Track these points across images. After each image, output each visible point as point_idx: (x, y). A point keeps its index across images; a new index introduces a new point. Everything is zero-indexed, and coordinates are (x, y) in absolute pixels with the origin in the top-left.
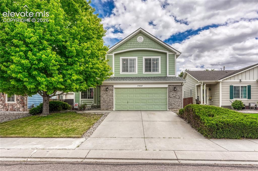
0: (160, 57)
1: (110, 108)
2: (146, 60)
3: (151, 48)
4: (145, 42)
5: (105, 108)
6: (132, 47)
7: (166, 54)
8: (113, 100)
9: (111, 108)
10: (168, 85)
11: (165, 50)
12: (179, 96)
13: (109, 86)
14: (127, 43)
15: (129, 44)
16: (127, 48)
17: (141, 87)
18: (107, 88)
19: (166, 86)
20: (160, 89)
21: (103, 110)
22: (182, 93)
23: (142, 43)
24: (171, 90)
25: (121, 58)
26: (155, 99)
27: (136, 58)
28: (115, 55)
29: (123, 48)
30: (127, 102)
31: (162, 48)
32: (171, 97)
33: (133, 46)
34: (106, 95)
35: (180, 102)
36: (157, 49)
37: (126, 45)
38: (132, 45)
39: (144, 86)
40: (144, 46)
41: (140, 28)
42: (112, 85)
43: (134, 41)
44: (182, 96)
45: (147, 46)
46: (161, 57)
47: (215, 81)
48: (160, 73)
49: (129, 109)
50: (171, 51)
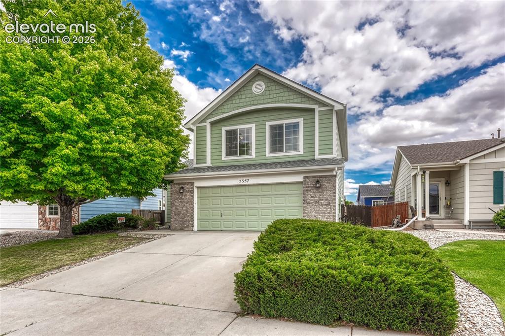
0: (303, 119)
2: (273, 128)
3: (281, 102)
4: (267, 93)
5: (178, 226)
6: (242, 105)
7: (313, 110)
8: (193, 210)
9: (189, 226)
10: (305, 177)
11: (311, 102)
12: (327, 199)
13: (186, 183)
14: (233, 98)
15: (238, 101)
16: (234, 109)
17: (247, 183)
18: (182, 188)
20: (286, 186)
22: (335, 193)
23: (262, 95)
24: (309, 187)
25: (224, 129)
26: (276, 208)
27: (253, 126)
28: (212, 124)
29: (226, 110)
30: (220, 214)
31: (304, 99)
32: (310, 203)
33: (245, 104)
34: (181, 202)
36: (294, 103)
37: (230, 102)
38: (243, 100)
39: (252, 181)
40: (266, 101)
42: (192, 183)
43: (245, 92)
44: (335, 199)
45: (273, 100)
47: (452, 162)
48: (303, 153)
49: (223, 229)
50: (322, 104)
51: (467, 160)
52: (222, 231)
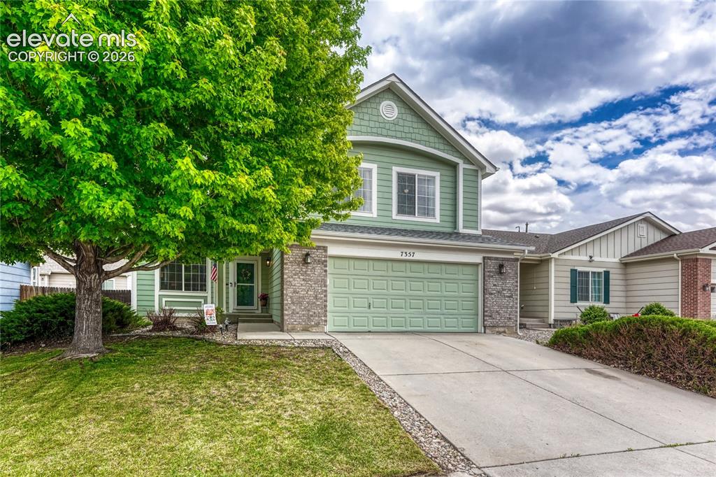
0: (439, 173)
1: (317, 325)
2: (401, 177)
3: (419, 142)
4: (401, 122)
5: (300, 323)
7: (454, 166)
8: (326, 296)
9: (319, 323)
10: (484, 258)
11: (455, 154)
12: (510, 290)
13: (314, 247)
17: (411, 258)
18: (307, 255)
19: (477, 259)
20: (460, 267)
21: (293, 330)
22: (517, 282)
23: (395, 123)
24: (491, 272)
26: (446, 299)
30: (367, 305)
31: (446, 147)
32: (492, 294)
33: (369, 130)
34: (304, 280)
35: (511, 308)
36: (435, 148)
38: (366, 123)
39: (420, 255)
40: (399, 134)
41: (394, 74)
42: (324, 247)
43: (369, 111)
44: (517, 290)
45: (409, 135)
46: (441, 175)
47: (538, 255)
48: (439, 222)
49: (373, 329)
50: (469, 159)
51: (555, 255)
52: (370, 332)
